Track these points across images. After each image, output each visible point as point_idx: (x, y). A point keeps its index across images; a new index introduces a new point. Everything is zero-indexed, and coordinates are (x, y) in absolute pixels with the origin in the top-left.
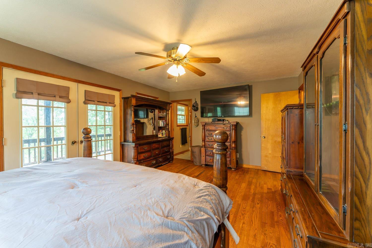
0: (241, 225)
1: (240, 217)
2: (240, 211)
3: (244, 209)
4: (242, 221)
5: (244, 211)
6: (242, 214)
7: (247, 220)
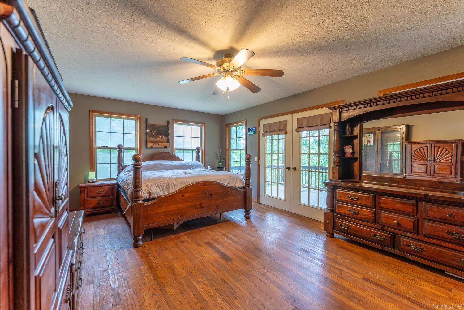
0: (146, 280)
1: (154, 287)
2: (161, 297)
3: (159, 306)
4: (148, 284)
5: (156, 302)
6: (155, 295)
7: (143, 290)
